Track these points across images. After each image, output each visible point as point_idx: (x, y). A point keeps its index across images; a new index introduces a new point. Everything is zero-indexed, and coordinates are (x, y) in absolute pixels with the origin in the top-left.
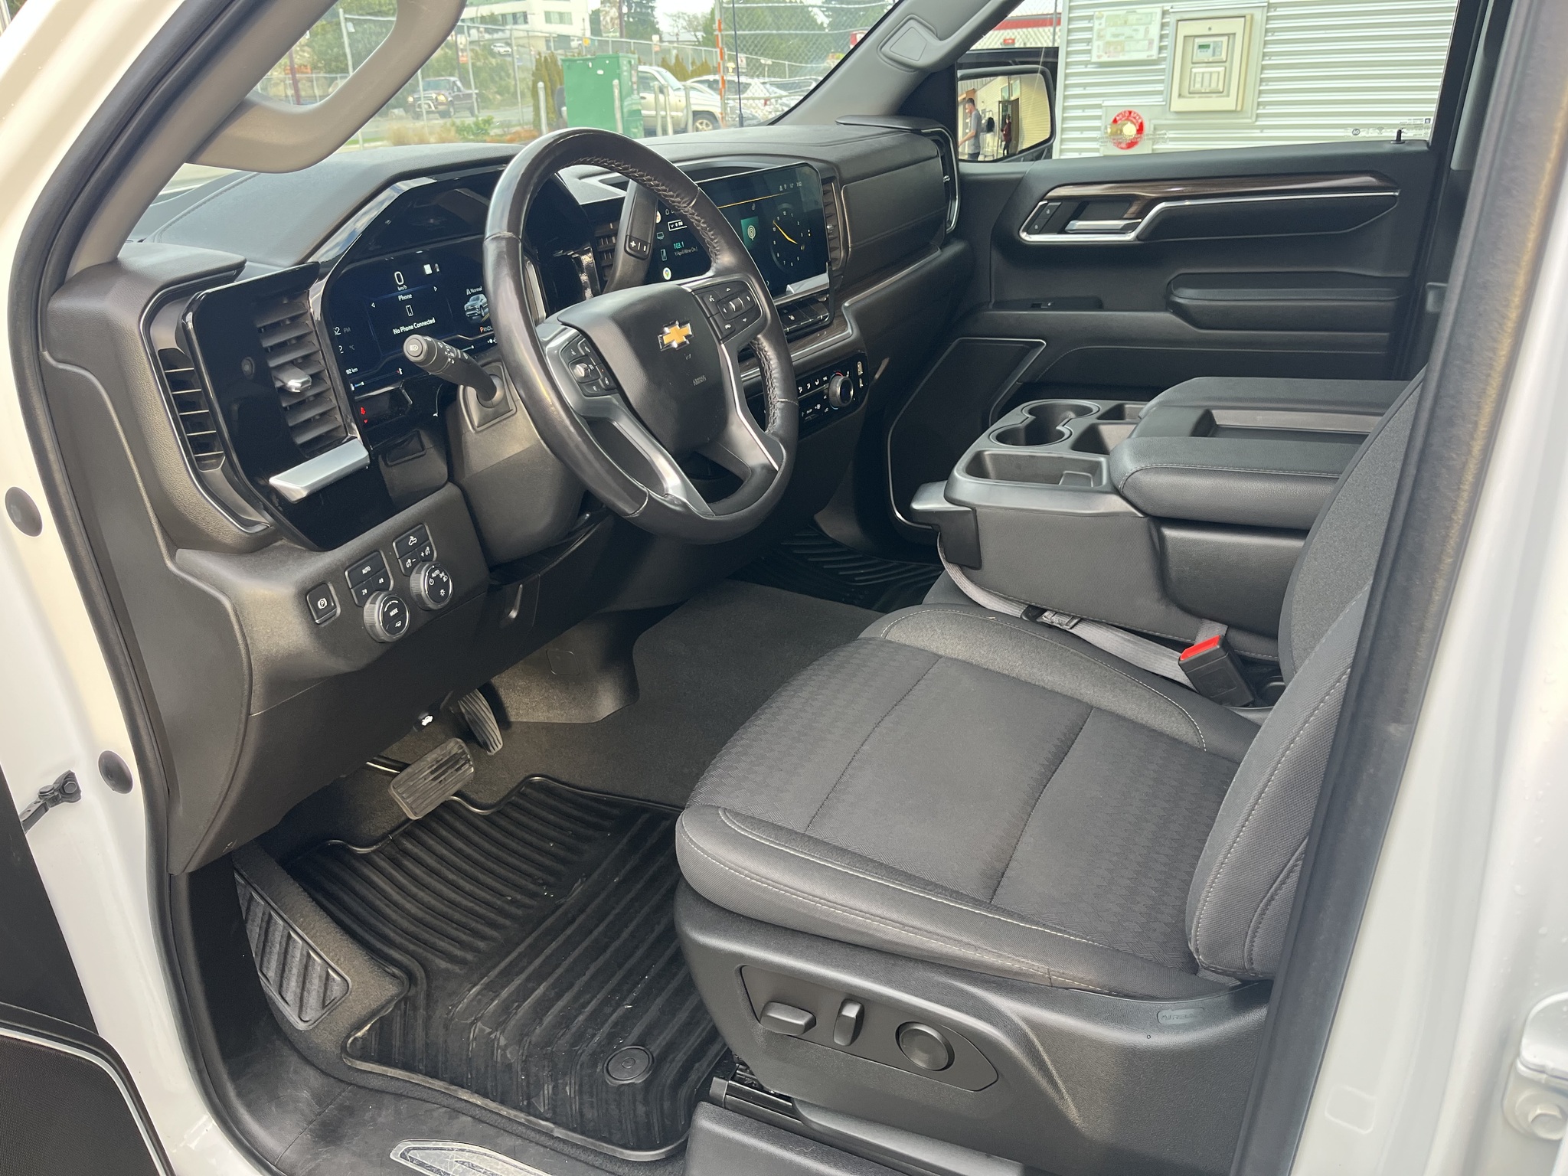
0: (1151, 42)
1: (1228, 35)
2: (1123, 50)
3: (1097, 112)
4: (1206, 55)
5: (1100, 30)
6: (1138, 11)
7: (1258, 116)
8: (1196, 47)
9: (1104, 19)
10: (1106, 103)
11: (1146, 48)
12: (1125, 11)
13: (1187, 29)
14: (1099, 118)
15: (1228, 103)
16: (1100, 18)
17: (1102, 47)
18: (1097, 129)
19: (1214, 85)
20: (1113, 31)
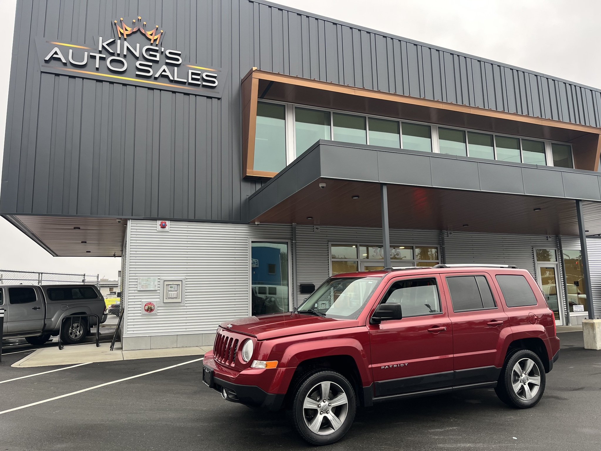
0: (155, 286)
1: (177, 285)
2: (147, 287)
3: (140, 303)
4: (172, 289)
5: (140, 282)
6: (151, 278)
7: (186, 303)
8: (169, 287)
10: (142, 301)
11: (154, 287)
12: (147, 278)
13: (166, 283)
14: (141, 304)
15: (180, 300)
16: (140, 279)
17: (141, 286)
18: (141, 307)
19: (175, 296)
20: (145, 282)
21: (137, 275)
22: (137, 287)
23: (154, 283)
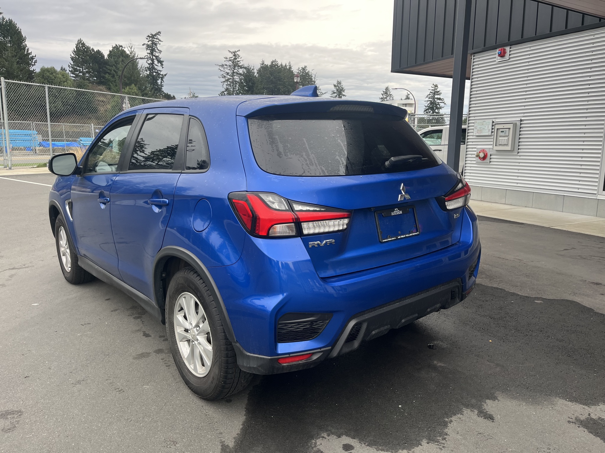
0: (489, 130)
1: (509, 129)
2: (482, 132)
3: (475, 150)
4: (503, 134)
5: (476, 126)
6: (486, 121)
7: (519, 152)
8: (500, 132)
9: (477, 123)
10: (478, 147)
11: (488, 131)
12: (482, 121)
15: (509, 148)
16: (476, 123)
17: (476, 131)
18: (475, 154)
19: (505, 143)
20: (480, 126)
21: (476, 118)
22: (473, 132)
23: (488, 127)
